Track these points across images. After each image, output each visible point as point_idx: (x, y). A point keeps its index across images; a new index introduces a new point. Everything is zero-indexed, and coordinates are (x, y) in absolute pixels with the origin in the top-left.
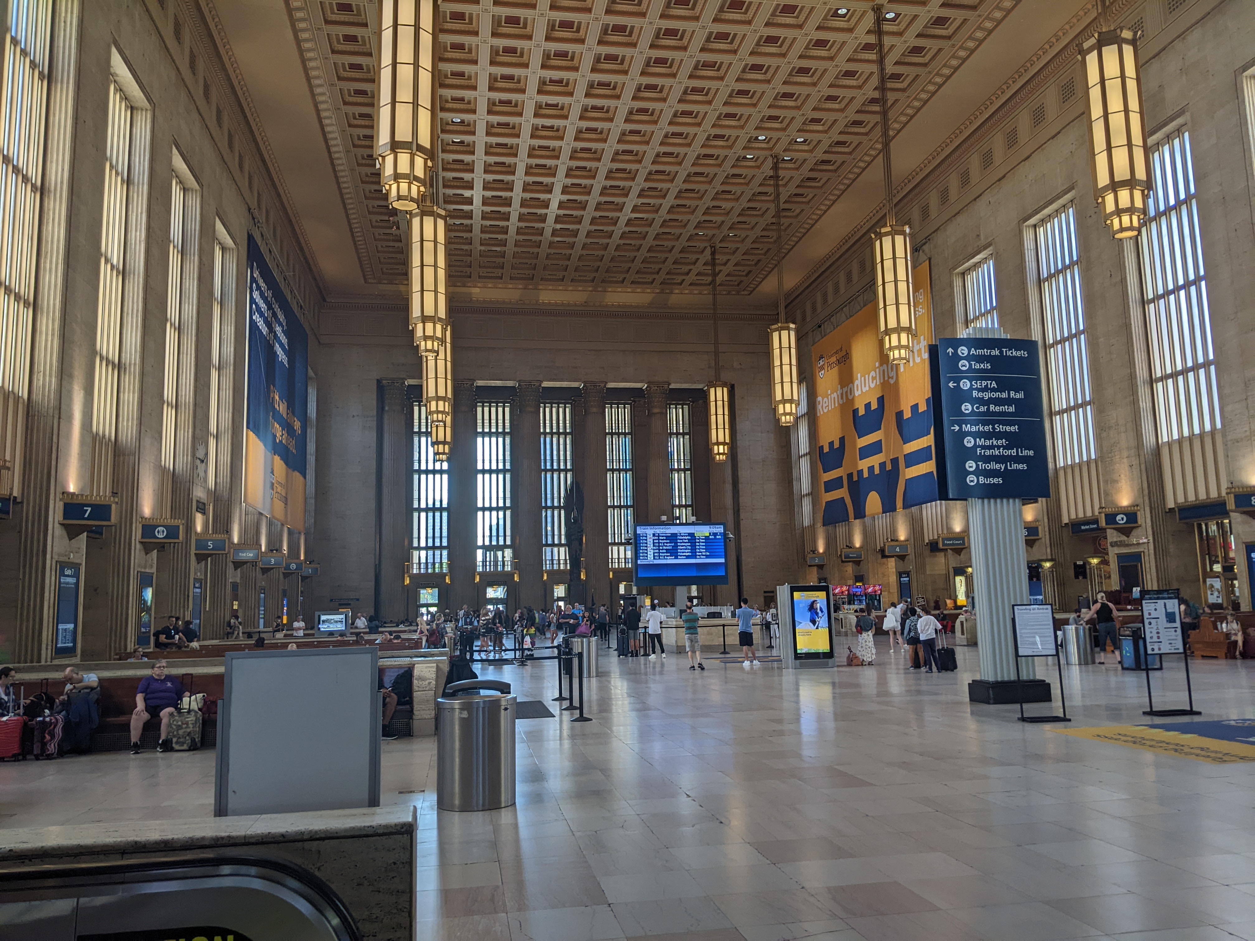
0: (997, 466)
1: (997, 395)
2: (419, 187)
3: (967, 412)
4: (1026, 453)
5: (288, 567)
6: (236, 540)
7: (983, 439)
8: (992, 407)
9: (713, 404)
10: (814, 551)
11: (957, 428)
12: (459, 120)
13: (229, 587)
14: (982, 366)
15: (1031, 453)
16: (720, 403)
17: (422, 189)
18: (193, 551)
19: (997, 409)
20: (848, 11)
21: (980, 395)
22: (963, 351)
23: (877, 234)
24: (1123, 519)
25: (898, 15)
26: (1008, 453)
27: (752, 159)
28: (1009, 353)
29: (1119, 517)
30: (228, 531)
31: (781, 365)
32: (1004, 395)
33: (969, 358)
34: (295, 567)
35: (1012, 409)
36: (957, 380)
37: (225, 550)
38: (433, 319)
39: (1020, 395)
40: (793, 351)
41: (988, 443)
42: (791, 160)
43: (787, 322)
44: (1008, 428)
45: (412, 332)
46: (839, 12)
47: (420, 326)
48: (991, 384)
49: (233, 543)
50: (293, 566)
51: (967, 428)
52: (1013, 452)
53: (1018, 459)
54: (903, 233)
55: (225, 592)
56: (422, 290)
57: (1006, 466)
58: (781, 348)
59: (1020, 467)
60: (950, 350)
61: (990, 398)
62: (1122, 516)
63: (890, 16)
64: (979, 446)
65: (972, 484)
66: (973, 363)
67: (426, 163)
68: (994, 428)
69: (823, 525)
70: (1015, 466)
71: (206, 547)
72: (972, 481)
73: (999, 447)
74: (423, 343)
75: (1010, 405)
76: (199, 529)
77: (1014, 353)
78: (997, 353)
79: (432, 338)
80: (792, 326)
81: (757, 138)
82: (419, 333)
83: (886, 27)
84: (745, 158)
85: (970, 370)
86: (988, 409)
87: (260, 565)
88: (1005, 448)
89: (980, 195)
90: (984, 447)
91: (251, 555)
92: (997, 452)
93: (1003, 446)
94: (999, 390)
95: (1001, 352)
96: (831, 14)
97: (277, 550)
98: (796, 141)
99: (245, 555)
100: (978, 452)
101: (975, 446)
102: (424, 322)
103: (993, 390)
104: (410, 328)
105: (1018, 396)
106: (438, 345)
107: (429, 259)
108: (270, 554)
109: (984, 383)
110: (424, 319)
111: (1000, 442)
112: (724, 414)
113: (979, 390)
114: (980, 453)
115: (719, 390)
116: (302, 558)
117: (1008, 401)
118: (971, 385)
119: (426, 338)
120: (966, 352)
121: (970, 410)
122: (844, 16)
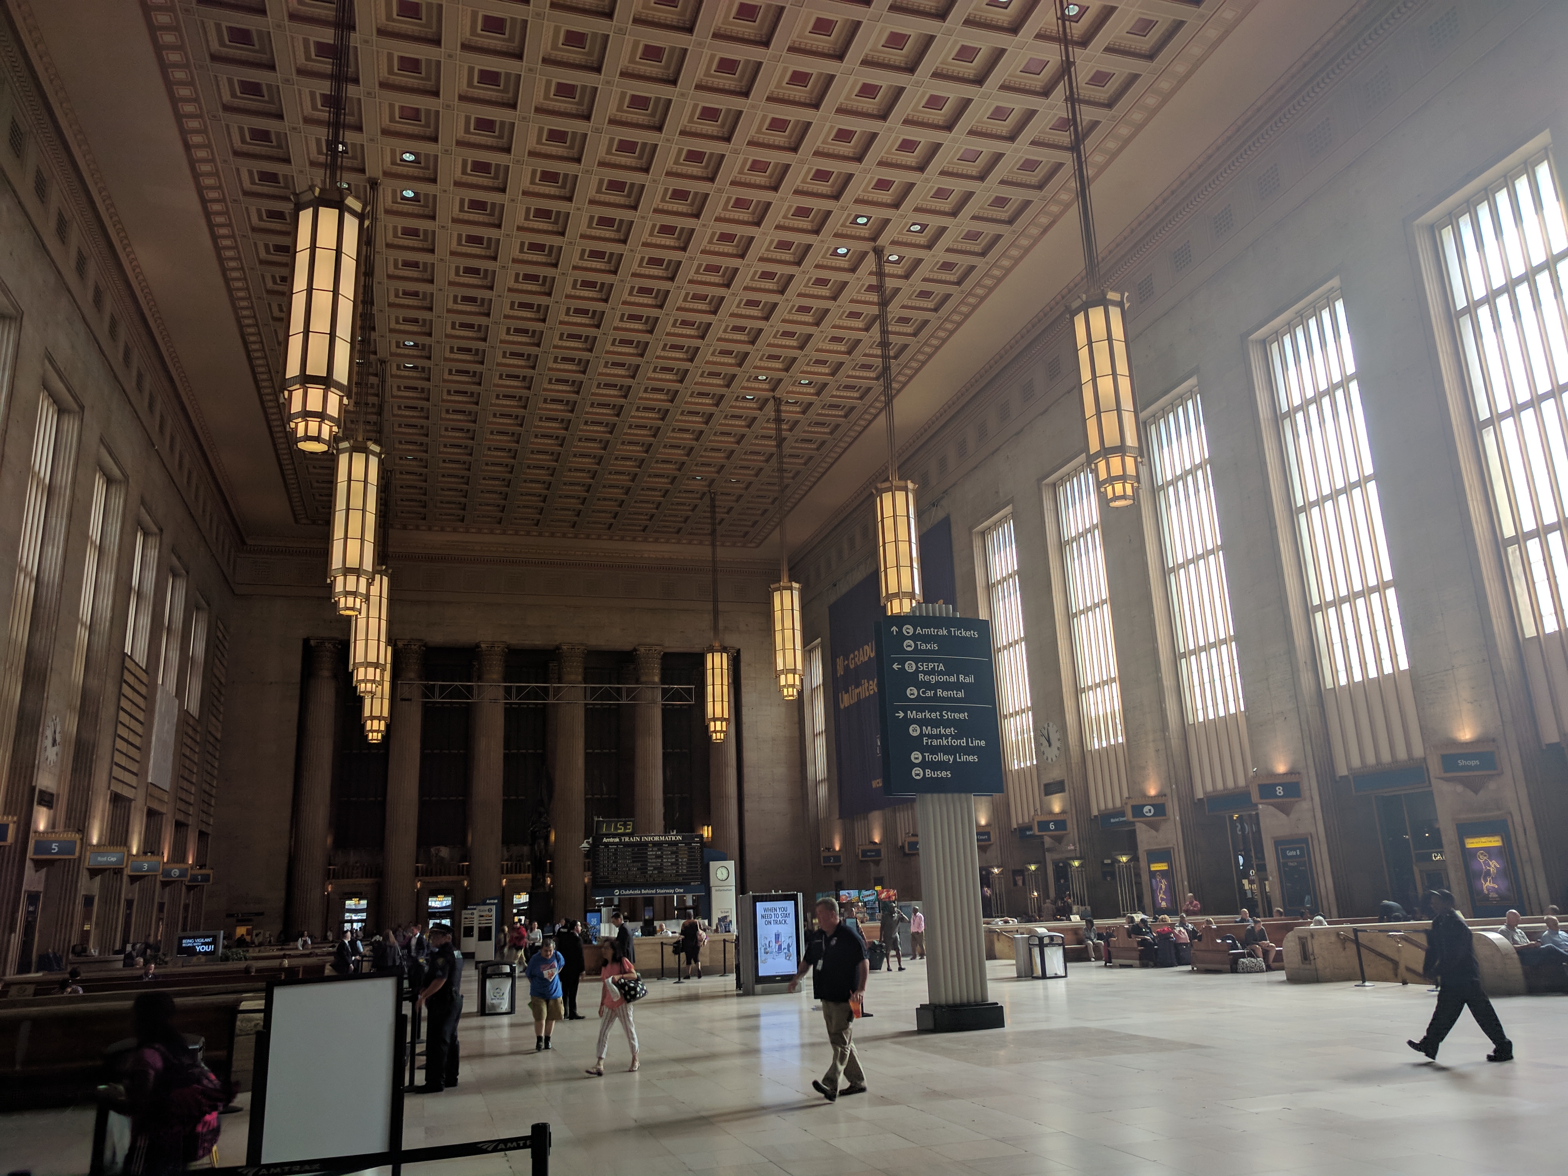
0: (946, 758)
1: (944, 678)
2: (331, 427)
3: (912, 697)
4: (976, 743)
5: (166, 873)
6: (95, 841)
7: (929, 728)
8: (939, 692)
9: (709, 672)
10: (830, 848)
11: (901, 715)
12: (412, 343)
13: (79, 901)
14: (929, 646)
15: (983, 743)
16: (718, 672)
17: (335, 429)
18: (30, 854)
19: (945, 694)
20: (849, 251)
21: (927, 678)
22: (908, 630)
23: (877, 489)
24: (1150, 810)
25: (901, 258)
26: (957, 742)
27: (753, 399)
28: (958, 633)
29: (1146, 809)
30: (83, 830)
31: (783, 630)
32: (953, 679)
33: (915, 637)
34: (177, 874)
35: (961, 695)
36: (902, 662)
37: (74, 854)
38: (357, 572)
39: (970, 679)
40: (797, 614)
41: (935, 731)
42: (796, 403)
43: (790, 581)
44: (957, 716)
45: (331, 586)
46: (839, 251)
47: (340, 580)
48: (938, 666)
49: (91, 845)
50: (176, 872)
51: (911, 715)
52: (963, 743)
53: (968, 750)
54: (905, 489)
55: (74, 908)
56: (346, 538)
57: (955, 758)
58: (782, 610)
59: (971, 758)
60: (894, 629)
61: (937, 682)
62: (1149, 807)
63: (894, 258)
64: (925, 735)
65: (918, 778)
66: (919, 643)
67: (341, 401)
68: (941, 715)
69: (840, 818)
70: (964, 758)
71: (49, 851)
72: (918, 775)
73: (947, 737)
74: (342, 600)
75: (959, 690)
76: (42, 827)
77: (963, 633)
78: (945, 632)
79: (355, 594)
80: (796, 585)
81: (756, 378)
82: (339, 587)
83: (888, 269)
84: (744, 398)
85: (916, 650)
86: (935, 694)
87: (127, 872)
88: (953, 737)
89: (998, 449)
90: (930, 736)
91: (114, 859)
92: (945, 742)
93: (951, 735)
94: (948, 673)
95: (949, 632)
96: (830, 252)
97: (152, 853)
98: (800, 383)
99: (105, 859)
100: (925, 741)
101: (922, 735)
102: (345, 576)
103: (940, 673)
104: (329, 581)
105: (967, 680)
106: (361, 602)
107: (356, 502)
108: (143, 858)
109: (931, 666)
110: (347, 571)
111: (948, 731)
112: (722, 684)
113: (925, 673)
114: (927, 743)
115: (717, 656)
116: (190, 862)
117: (958, 686)
118: (917, 667)
119: (347, 594)
120: (911, 631)
121: (916, 694)
122: (845, 255)
